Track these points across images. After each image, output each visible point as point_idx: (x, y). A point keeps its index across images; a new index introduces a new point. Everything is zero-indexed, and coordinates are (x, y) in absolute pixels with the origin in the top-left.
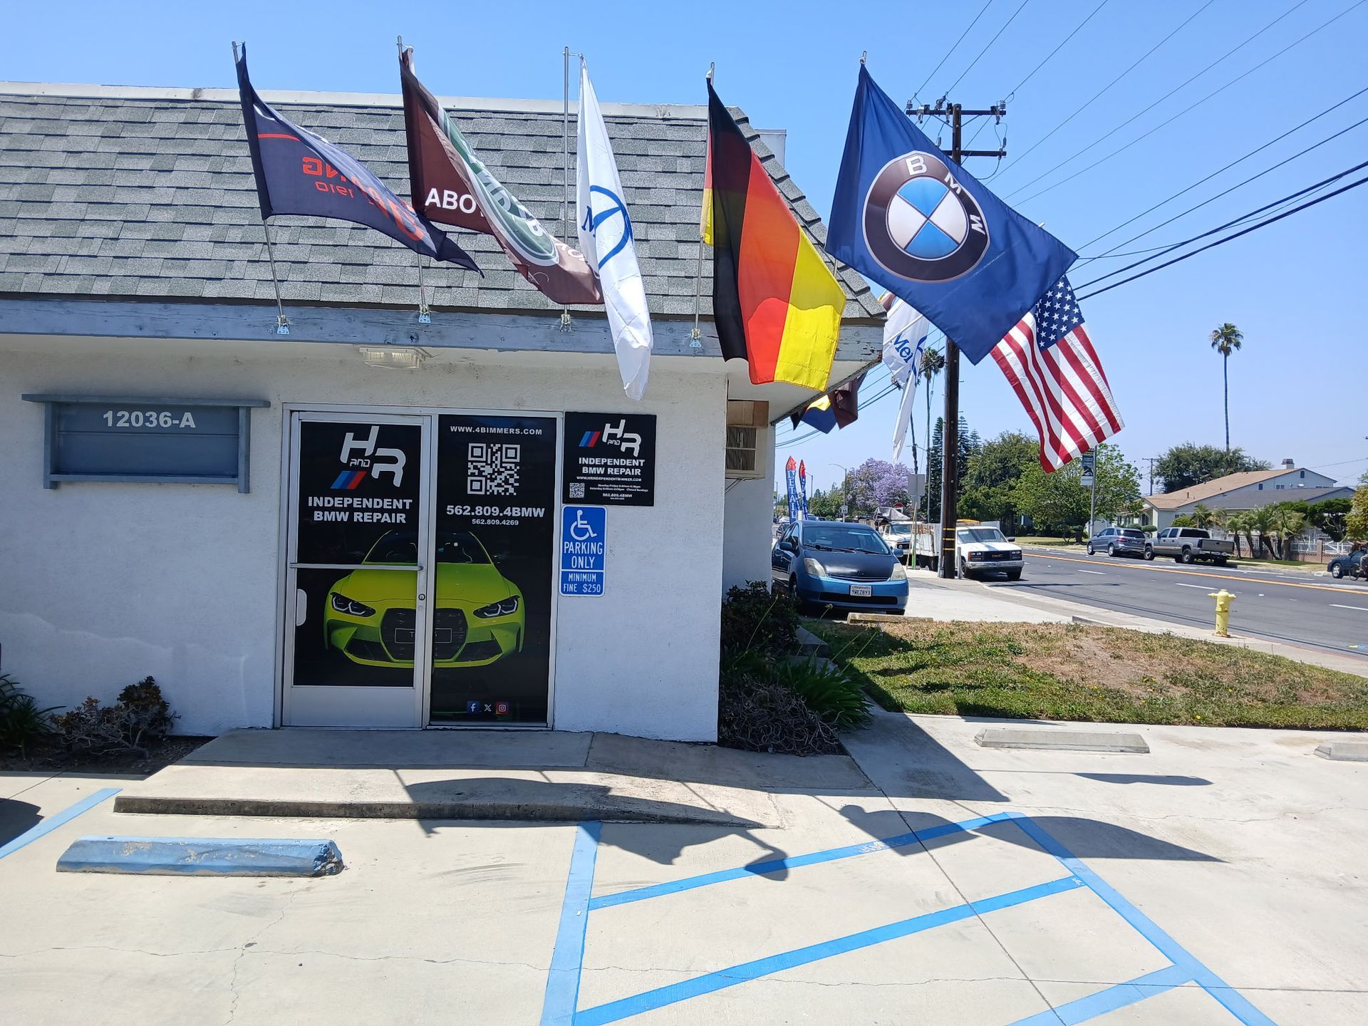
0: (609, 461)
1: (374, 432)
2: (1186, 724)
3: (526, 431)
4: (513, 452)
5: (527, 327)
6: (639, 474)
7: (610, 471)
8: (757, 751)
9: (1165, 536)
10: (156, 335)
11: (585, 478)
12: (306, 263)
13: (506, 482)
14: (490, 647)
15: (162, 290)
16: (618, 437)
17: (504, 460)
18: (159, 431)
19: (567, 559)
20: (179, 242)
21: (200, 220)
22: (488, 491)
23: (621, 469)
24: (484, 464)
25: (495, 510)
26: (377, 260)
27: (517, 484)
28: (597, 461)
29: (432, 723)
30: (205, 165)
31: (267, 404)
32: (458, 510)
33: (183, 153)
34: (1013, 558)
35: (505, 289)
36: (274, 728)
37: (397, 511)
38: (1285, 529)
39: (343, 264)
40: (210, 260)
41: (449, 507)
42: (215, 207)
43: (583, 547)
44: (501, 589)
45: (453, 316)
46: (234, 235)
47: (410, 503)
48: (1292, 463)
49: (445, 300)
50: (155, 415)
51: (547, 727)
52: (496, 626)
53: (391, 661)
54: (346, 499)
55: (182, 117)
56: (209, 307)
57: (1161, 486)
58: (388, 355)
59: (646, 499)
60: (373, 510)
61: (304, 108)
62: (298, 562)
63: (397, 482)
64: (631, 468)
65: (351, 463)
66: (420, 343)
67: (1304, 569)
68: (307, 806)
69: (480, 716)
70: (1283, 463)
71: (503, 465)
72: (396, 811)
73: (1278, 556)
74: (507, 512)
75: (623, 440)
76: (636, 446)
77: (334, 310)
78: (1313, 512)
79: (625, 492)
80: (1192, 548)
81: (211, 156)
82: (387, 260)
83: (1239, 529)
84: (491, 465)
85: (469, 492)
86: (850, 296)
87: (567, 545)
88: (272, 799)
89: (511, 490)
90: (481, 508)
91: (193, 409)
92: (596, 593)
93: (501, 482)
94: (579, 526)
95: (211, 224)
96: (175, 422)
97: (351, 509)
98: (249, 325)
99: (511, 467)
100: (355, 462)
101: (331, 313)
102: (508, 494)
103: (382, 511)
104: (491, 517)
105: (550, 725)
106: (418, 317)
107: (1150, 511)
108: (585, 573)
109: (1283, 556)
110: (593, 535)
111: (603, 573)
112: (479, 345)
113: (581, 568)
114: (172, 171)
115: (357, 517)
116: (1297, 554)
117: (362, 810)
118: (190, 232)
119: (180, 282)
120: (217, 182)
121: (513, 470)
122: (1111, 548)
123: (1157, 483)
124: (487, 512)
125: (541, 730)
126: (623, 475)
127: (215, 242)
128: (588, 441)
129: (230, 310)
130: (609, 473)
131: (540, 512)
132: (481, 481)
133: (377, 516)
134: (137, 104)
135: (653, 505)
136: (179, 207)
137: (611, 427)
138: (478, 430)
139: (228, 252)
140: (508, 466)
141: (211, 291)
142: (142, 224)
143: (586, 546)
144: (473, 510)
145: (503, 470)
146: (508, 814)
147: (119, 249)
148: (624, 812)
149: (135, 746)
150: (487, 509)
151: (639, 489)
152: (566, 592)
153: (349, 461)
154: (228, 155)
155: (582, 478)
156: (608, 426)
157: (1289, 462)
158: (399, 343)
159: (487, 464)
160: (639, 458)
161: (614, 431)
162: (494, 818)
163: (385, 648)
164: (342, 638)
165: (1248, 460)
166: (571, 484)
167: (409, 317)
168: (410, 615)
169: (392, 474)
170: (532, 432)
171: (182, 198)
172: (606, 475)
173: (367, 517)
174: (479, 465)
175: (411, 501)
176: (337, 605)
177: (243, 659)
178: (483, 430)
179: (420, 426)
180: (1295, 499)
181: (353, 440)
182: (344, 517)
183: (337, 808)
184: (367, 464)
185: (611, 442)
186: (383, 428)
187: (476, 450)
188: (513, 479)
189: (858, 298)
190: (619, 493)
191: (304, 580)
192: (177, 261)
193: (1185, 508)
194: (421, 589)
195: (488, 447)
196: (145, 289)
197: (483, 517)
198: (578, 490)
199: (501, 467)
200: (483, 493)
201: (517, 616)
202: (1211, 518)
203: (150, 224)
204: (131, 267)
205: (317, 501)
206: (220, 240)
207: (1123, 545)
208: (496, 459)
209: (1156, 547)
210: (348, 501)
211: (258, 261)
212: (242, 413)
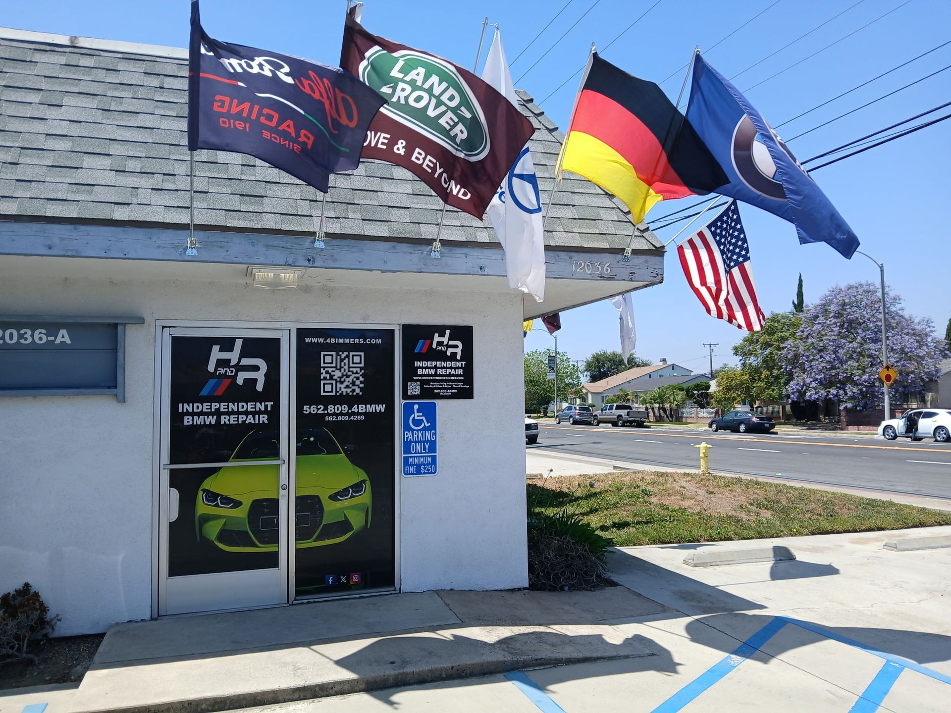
0: (438, 364)
1: (238, 344)
2: (787, 536)
3: (369, 341)
4: (358, 358)
5: (404, 253)
6: (462, 374)
7: (439, 371)
8: (558, 590)
9: (606, 410)
10: (66, 254)
11: (420, 378)
12: (207, 192)
13: (353, 383)
14: (344, 526)
15: (71, 212)
16: (445, 344)
17: (351, 365)
18: (34, 347)
19: (407, 446)
20: (80, 170)
21: (97, 151)
22: (339, 392)
23: (448, 370)
24: (334, 369)
25: (345, 407)
26: (270, 193)
27: (362, 385)
28: (429, 364)
29: (297, 598)
30: (94, 103)
31: (140, 321)
32: (313, 409)
33: (70, 91)
34: (533, 428)
35: (384, 221)
36: (152, 619)
37: (260, 412)
38: (675, 402)
39: (241, 195)
40: (114, 186)
41: (305, 408)
42: (110, 139)
43: (420, 435)
44: (354, 475)
45: (344, 242)
46: (132, 165)
47: (271, 405)
48: (666, 361)
49: (335, 228)
50: (29, 332)
51: (395, 590)
52: (347, 508)
53: (255, 545)
54: (213, 404)
55: (63, 60)
56: (120, 229)
57: (588, 378)
58: (277, 276)
59: (467, 394)
60: (238, 413)
61: (177, 61)
62: (170, 464)
63: (260, 387)
64: (455, 368)
65: (218, 372)
66: (316, 265)
67: (691, 427)
68: (263, 695)
69: (338, 587)
70: (661, 361)
71: (351, 369)
72: (346, 687)
73: (671, 419)
74: (355, 409)
75: (448, 346)
76: (459, 351)
77: (239, 235)
78: (688, 391)
79: (452, 388)
80: (623, 417)
81: (98, 95)
82: (280, 194)
83: (647, 403)
84: (340, 370)
85: (322, 394)
86: (637, 233)
87: (407, 434)
88: (228, 693)
89: (358, 390)
90: (333, 407)
91: (69, 326)
92: (432, 473)
93: (349, 384)
94: (416, 418)
95: (108, 155)
96: (50, 338)
97: (218, 413)
98: (159, 247)
99: (357, 371)
100: (222, 371)
101: (236, 238)
102: (355, 394)
103: (246, 413)
104: (341, 414)
105: (397, 588)
106: (314, 242)
107: (586, 394)
108: (422, 456)
109: (674, 419)
110: (427, 425)
111: (436, 456)
112: (366, 267)
113: (418, 453)
114: (62, 106)
115: (224, 419)
116: (682, 417)
117: (315, 691)
118: (88, 161)
119: (89, 206)
120: (108, 119)
121: (359, 373)
122: (571, 419)
123: (586, 376)
124: (338, 410)
125: (391, 594)
126: (450, 375)
127: (117, 171)
128: (421, 349)
129: (140, 233)
130: (438, 373)
131: (381, 408)
132: (332, 384)
133: (242, 418)
134: (15, 44)
135: (473, 398)
136: (74, 138)
137: (439, 336)
138: (328, 341)
139: (132, 181)
140: (355, 370)
141: (120, 214)
142: (40, 152)
143: (422, 434)
144: (326, 408)
145: (350, 373)
146: (444, 676)
147: (20, 173)
148: (537, 660)
149: (24, 655)
150: (338, 408)
151: (462, 385)
152: (407, 474)
153: (216, 370)
154: (113, 95)
155: (417, 378)
156: (436, 335)
157: (664, 360)
158: (299, 265)
159: (337, 369)
160: (461, 360)
161: (441, 339)
162: (432, 681)
163: (252, 535)
164: (212, 530)
165: (638, 360)
166: (409, 384)
167: (305, 242)
168: (273, 504)
169: (255, 381)
170: (373, 341)
171: (75, 130)
172: (436, 375)
173: (233, 420)
174: (330, 370)
175: (272, 403)
176: (207, 500)
177: (121, 557)
178: (333, 341)
179: (280, 339)
180: (675, 383)
181: (219, 351)
182: (212, 420)
183: (291, 693)
184: (232, 372)
185: (439, 348)
186: (245, 340)
187: (327, 358)
188: (359, 381)
189: (643, 234)
190: (447, 389)
191: (176, 479)
192: (82, 186)
193: (607, 392)
194: (283, 481)
195: (337, 355)
196: (53, 210)
197: (335, 414)
198: (414, 388)
199: (349, 371)
200: (334, 393)
201: (365, 498)
202: (629, 397)
203: (48, 151)
204: (34, 190)
205: (188, 407)
206: (121, 169)
207: (579, 417)
208: (345, 365)
209: (600, 417)
210: (215, 405)
211: (161, 190)
212: (120, 328)
